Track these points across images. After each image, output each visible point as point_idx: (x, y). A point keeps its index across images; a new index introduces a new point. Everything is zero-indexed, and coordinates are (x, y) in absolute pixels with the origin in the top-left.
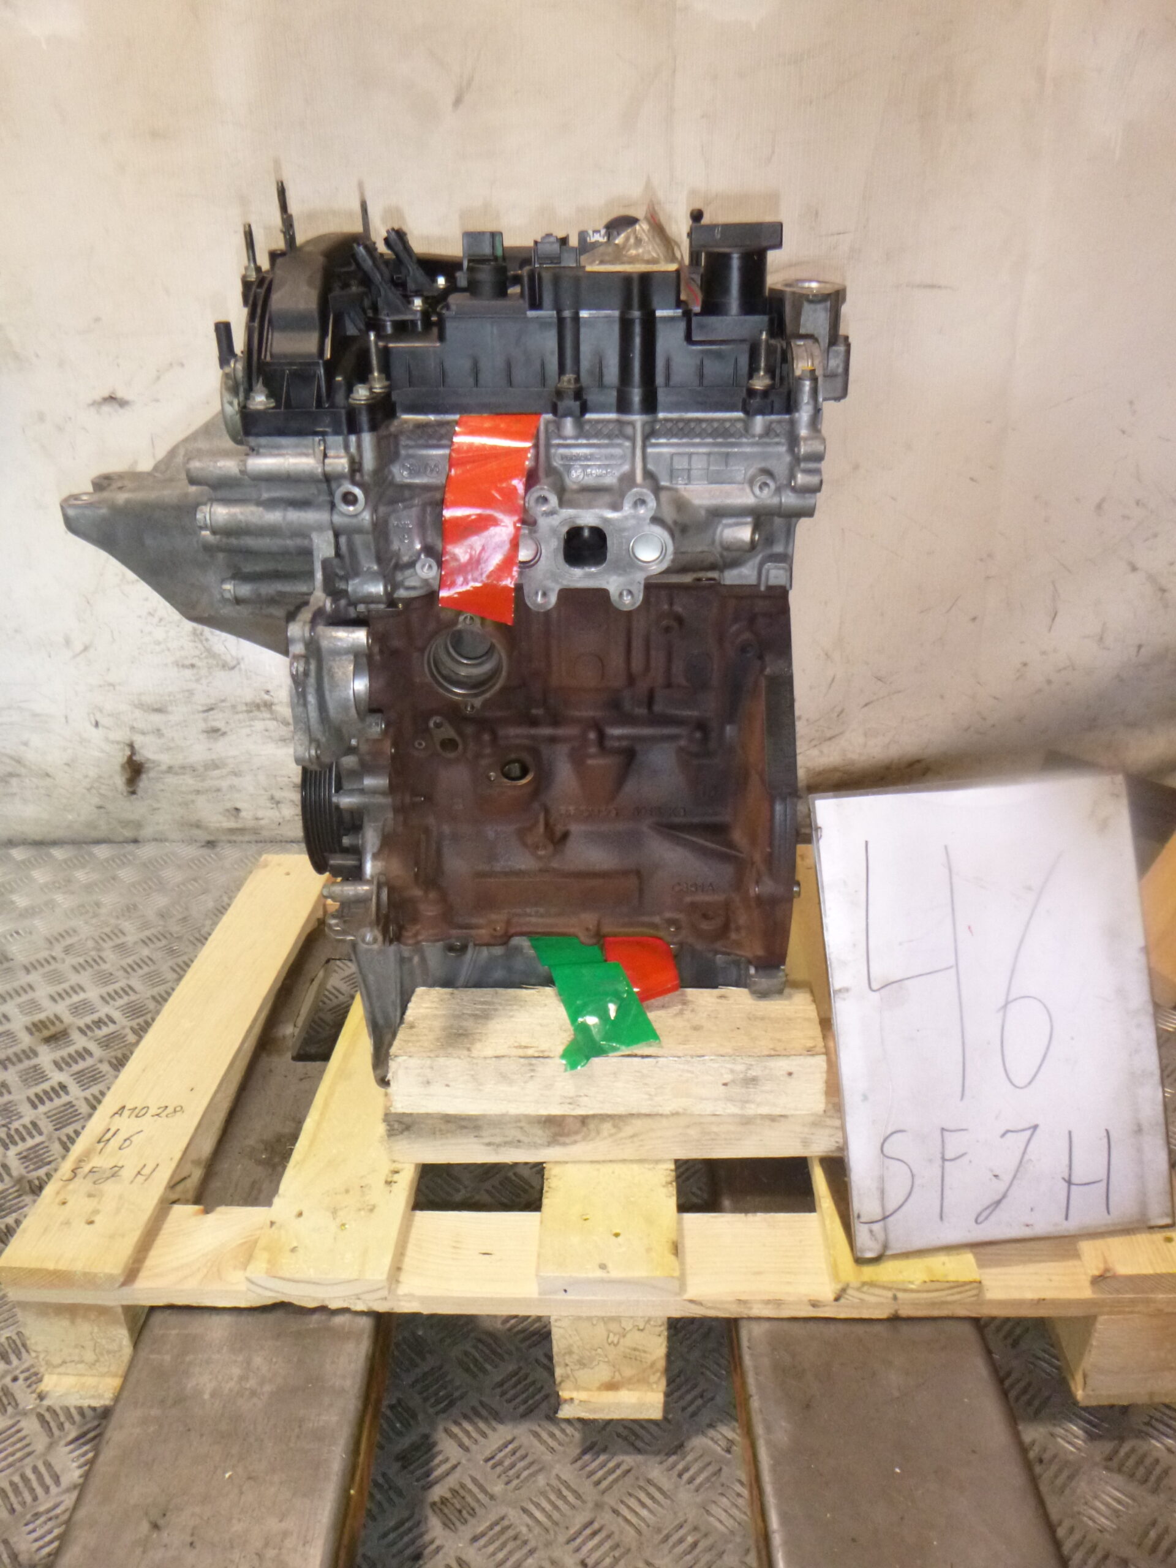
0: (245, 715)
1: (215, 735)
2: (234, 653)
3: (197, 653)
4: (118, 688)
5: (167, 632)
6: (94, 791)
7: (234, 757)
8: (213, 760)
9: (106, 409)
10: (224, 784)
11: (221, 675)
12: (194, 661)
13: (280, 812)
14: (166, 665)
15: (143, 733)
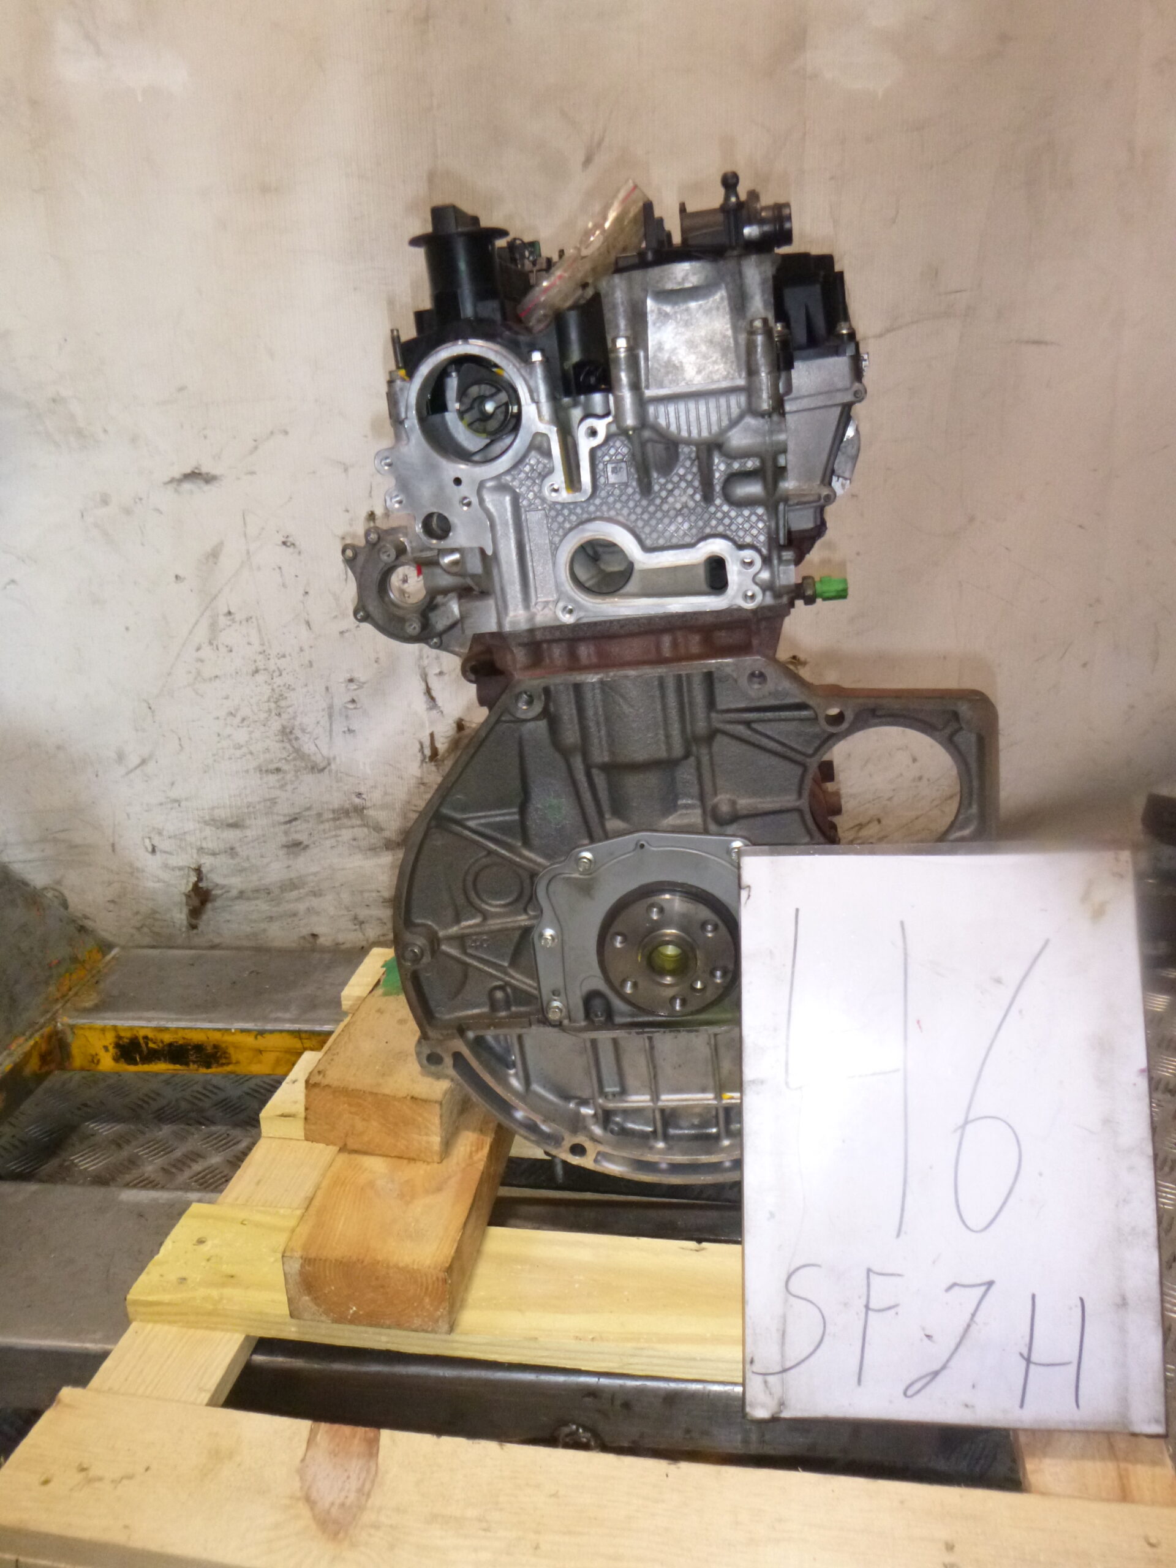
0: (331, 823)
1: (295, 849)
2: (325, 752)
3: (285, 754)
4: (183, 804)
5: (251, 732)
6: (145, 930)
7: (315, 874)
8: (291, 879)
9: (187, 486)
10: (301, 907)
11: (309, 779)
12: (279, 765)
13: (364, 935)
14: (247, 771)
15: (214, 854)
